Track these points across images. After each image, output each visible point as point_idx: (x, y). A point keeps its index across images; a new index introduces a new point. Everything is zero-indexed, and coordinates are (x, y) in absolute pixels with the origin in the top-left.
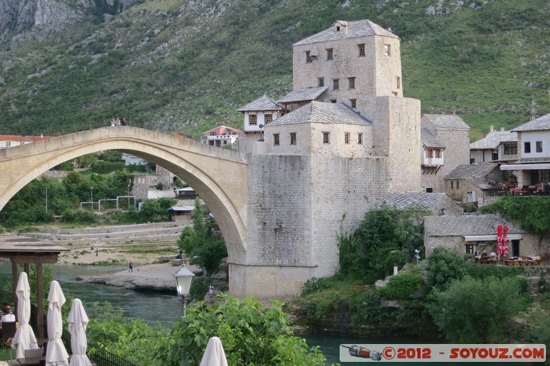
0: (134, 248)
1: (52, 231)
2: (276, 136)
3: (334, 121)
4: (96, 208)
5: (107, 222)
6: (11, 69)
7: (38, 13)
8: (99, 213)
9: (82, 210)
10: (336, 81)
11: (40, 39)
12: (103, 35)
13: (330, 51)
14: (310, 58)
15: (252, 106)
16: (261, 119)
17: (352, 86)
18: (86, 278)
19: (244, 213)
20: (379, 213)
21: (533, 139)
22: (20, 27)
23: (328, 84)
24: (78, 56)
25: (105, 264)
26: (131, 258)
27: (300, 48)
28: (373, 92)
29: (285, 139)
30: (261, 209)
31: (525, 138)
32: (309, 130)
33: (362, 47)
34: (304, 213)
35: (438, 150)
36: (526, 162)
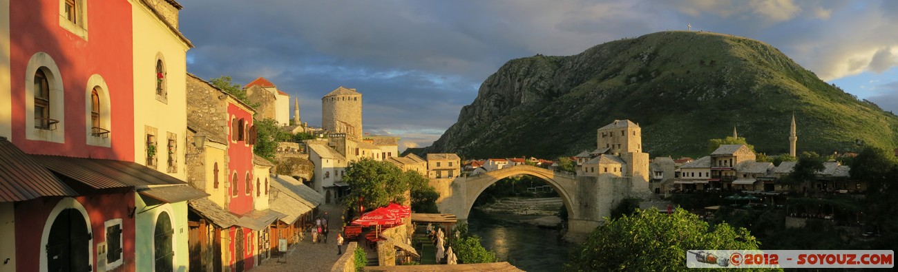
0: (546, 208)
1: (515, 200)
2: (586, 168)
3: (610, 163)
4: (534, 190)
5: (538, 197)
6: (510, 124)
7: (523, 97)
8: (535, 193)
9: (528, 191)
10: (613, 146)
11: (524, 110)
12: (550, 108)
13: (611, 133)
14: (604, 136)
15: (580, 155)
16: (584, 160)
17: (619, 148)
18: (522, 221)
19: (573, 199)
20: (626, 200)
21: (686, 171)
22: (515, 104)
23: (611, 146)
24: (540, 118)
25: (533, 215)
26: (544, 213)
27: (600, 131)
28: (627, 151)
29: (590, 170)
30: (580, 198)
31: (683, 171)
32: (598, 167)
33: (623, 132)
34: (596, 199)
35: (660, 173)
36: (684, 180)
